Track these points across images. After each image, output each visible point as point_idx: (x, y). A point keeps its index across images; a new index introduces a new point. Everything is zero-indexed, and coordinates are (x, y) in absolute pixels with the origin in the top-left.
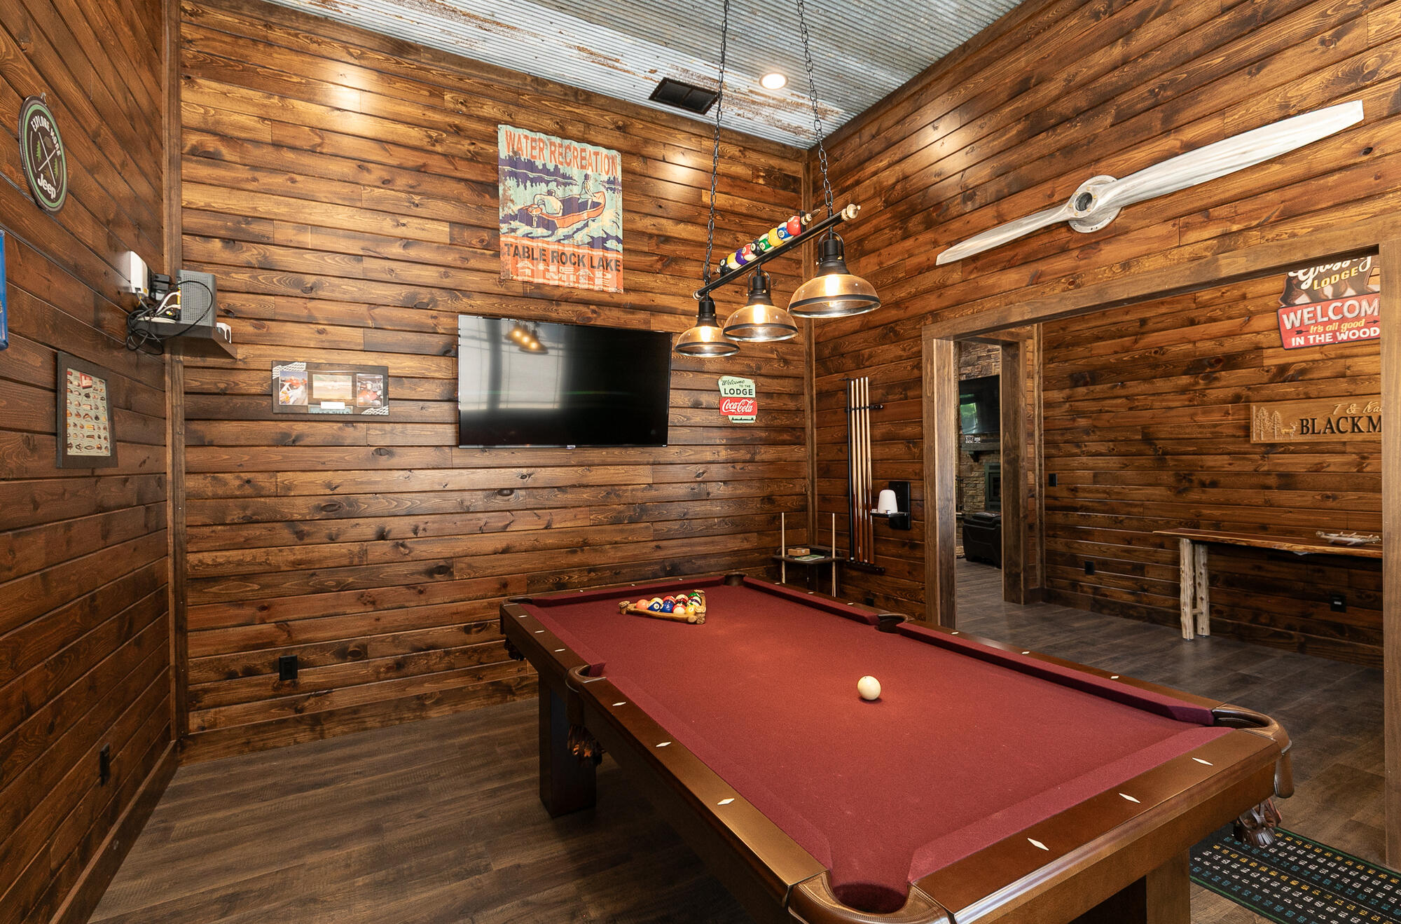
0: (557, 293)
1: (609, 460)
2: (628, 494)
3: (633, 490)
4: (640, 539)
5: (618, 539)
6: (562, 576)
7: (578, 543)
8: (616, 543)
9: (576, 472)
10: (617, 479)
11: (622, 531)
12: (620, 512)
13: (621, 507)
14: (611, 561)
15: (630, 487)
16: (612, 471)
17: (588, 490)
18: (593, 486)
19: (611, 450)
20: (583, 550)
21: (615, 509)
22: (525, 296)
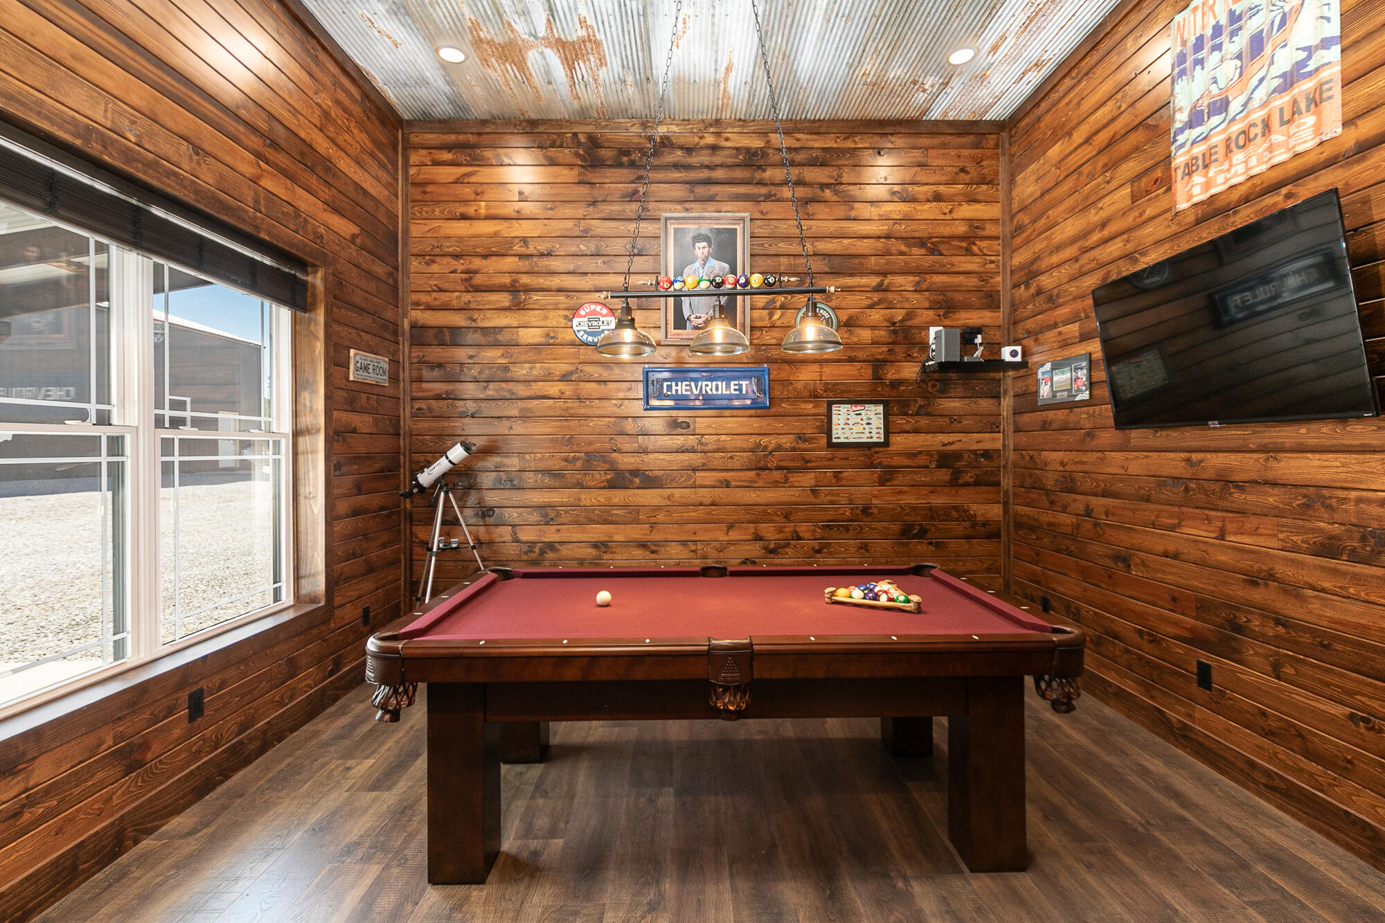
0: (1235, 196)
1: (1312, 442)
2: (1351, 507)
3: (1359, 501)
4: (1373, 598)
5: (1327, 584)
6: (1237, 614)
7: (1261, 571)
8: (1323, 590)
9: (1257, 460)
10: (1323, 476)
11: (1335, 572)
12: (1332, 537)
13: (1336, 529)
14: (1313, 619)
15: (1353, 494)
16: (1317, 463)
17: (1276, 491)
18: (1284, 485)
19: (1314, 426)
20: (1266, 585)
21: (1321, 530)
22: (1198, 222)
